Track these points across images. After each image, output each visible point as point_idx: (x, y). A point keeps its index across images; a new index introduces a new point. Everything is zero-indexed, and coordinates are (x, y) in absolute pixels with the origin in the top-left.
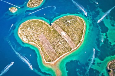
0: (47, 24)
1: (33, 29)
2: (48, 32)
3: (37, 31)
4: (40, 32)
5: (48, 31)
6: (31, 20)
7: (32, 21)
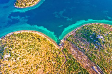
0: (51, 42)
1: (18, 59)
2: (54, 66)
3: (27, 63)
4: (34, 65)
5: (53, 62)
6: (17, 33)
7: (19, 36)
